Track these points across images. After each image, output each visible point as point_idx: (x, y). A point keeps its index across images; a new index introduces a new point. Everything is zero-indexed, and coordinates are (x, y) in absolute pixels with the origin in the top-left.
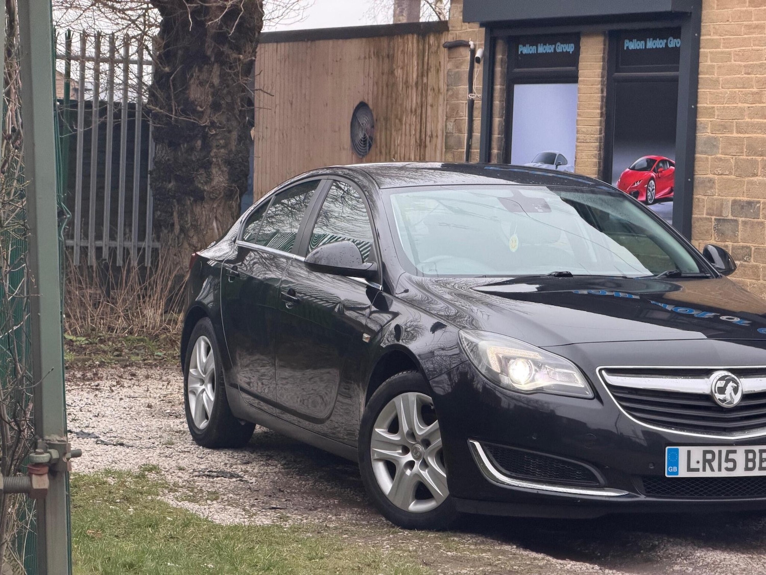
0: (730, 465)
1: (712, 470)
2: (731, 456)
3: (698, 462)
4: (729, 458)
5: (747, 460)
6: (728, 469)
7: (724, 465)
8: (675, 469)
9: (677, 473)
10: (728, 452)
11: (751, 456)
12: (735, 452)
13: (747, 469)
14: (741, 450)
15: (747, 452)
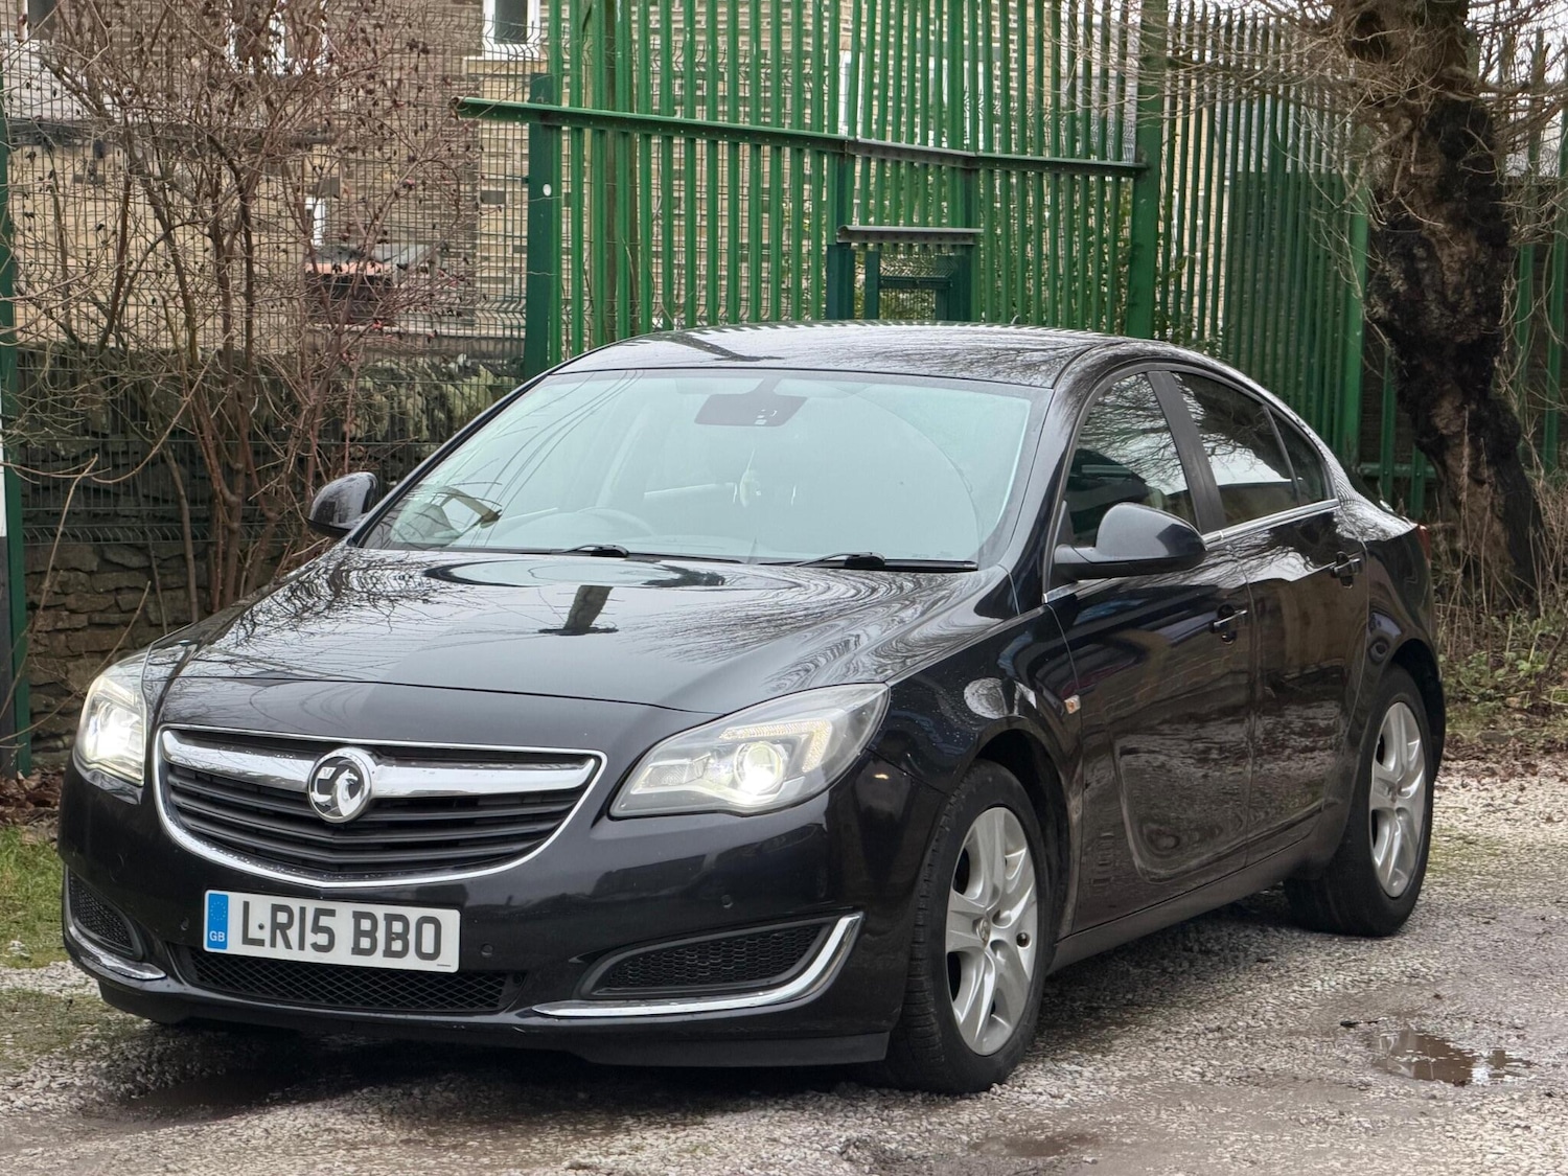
0: (323, 939)
1: (288, 945)
2: (324, 921)
3: (261, 927)
4: (321, 924)
5: (359, 933)
6: (317, 947)
7: (310, 938)
8: (221, 935)
9: (224, 945)
10: (319, 913)
11: (366, 925)
12: (331, 913)
13: (357, 950)
14: (345, 911)
15: (358, 916)
